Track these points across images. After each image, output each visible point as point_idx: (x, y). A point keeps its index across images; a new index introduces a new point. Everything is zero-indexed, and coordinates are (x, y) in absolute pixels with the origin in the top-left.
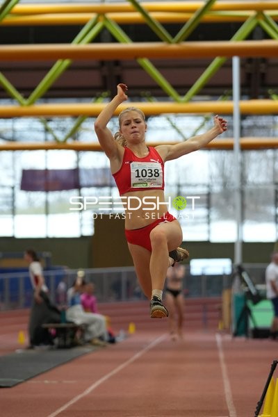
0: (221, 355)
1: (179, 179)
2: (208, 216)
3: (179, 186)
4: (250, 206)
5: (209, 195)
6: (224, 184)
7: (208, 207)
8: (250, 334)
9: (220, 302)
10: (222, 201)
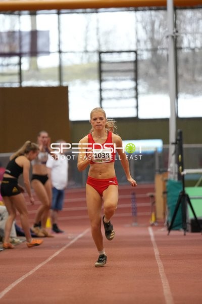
0: (156, 252)
1: (100, 45)
2: (136, 89)
3: (100, 53)
4: (185, 76)
5: (136, 62)
6: (154, 50)
7: (136, 79)
8: (189, 227)
9: (153, 190)
10: (152, 71)
